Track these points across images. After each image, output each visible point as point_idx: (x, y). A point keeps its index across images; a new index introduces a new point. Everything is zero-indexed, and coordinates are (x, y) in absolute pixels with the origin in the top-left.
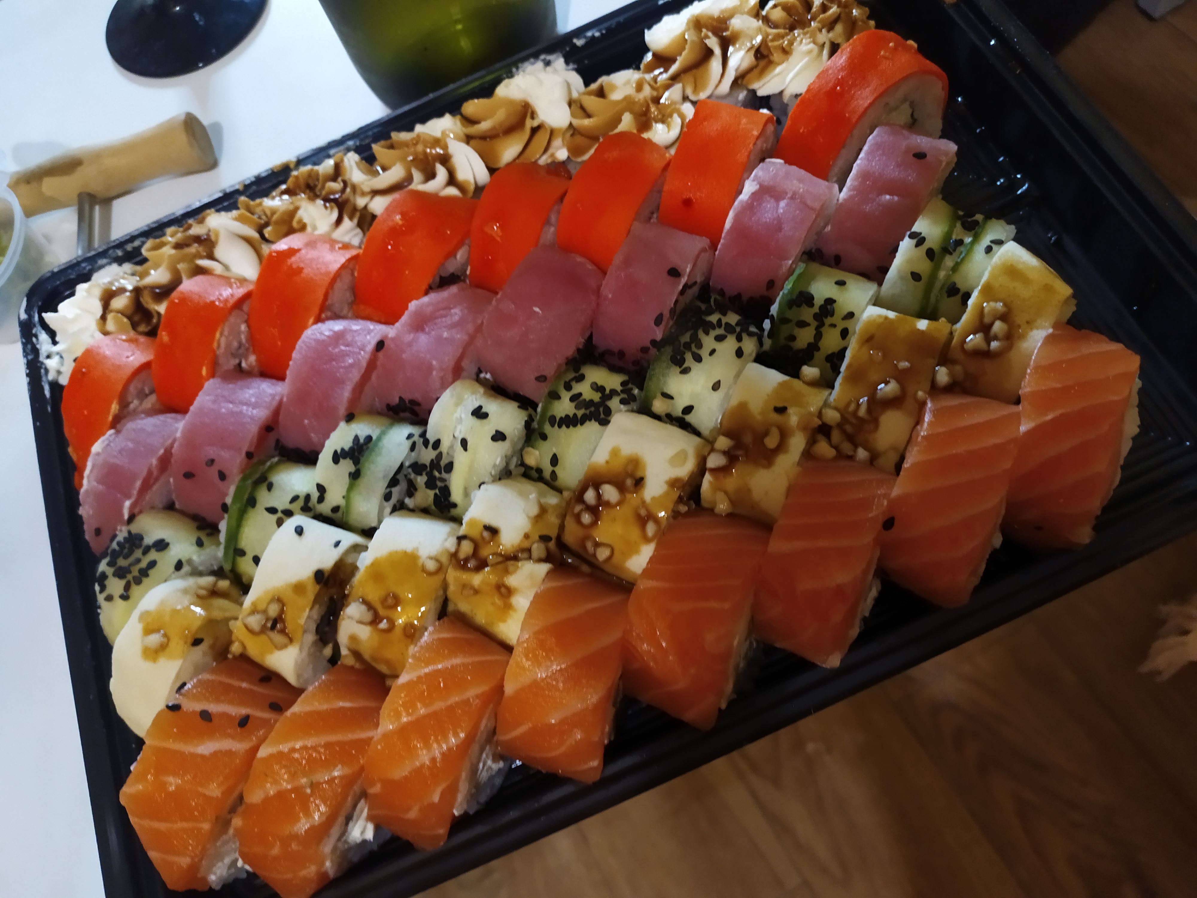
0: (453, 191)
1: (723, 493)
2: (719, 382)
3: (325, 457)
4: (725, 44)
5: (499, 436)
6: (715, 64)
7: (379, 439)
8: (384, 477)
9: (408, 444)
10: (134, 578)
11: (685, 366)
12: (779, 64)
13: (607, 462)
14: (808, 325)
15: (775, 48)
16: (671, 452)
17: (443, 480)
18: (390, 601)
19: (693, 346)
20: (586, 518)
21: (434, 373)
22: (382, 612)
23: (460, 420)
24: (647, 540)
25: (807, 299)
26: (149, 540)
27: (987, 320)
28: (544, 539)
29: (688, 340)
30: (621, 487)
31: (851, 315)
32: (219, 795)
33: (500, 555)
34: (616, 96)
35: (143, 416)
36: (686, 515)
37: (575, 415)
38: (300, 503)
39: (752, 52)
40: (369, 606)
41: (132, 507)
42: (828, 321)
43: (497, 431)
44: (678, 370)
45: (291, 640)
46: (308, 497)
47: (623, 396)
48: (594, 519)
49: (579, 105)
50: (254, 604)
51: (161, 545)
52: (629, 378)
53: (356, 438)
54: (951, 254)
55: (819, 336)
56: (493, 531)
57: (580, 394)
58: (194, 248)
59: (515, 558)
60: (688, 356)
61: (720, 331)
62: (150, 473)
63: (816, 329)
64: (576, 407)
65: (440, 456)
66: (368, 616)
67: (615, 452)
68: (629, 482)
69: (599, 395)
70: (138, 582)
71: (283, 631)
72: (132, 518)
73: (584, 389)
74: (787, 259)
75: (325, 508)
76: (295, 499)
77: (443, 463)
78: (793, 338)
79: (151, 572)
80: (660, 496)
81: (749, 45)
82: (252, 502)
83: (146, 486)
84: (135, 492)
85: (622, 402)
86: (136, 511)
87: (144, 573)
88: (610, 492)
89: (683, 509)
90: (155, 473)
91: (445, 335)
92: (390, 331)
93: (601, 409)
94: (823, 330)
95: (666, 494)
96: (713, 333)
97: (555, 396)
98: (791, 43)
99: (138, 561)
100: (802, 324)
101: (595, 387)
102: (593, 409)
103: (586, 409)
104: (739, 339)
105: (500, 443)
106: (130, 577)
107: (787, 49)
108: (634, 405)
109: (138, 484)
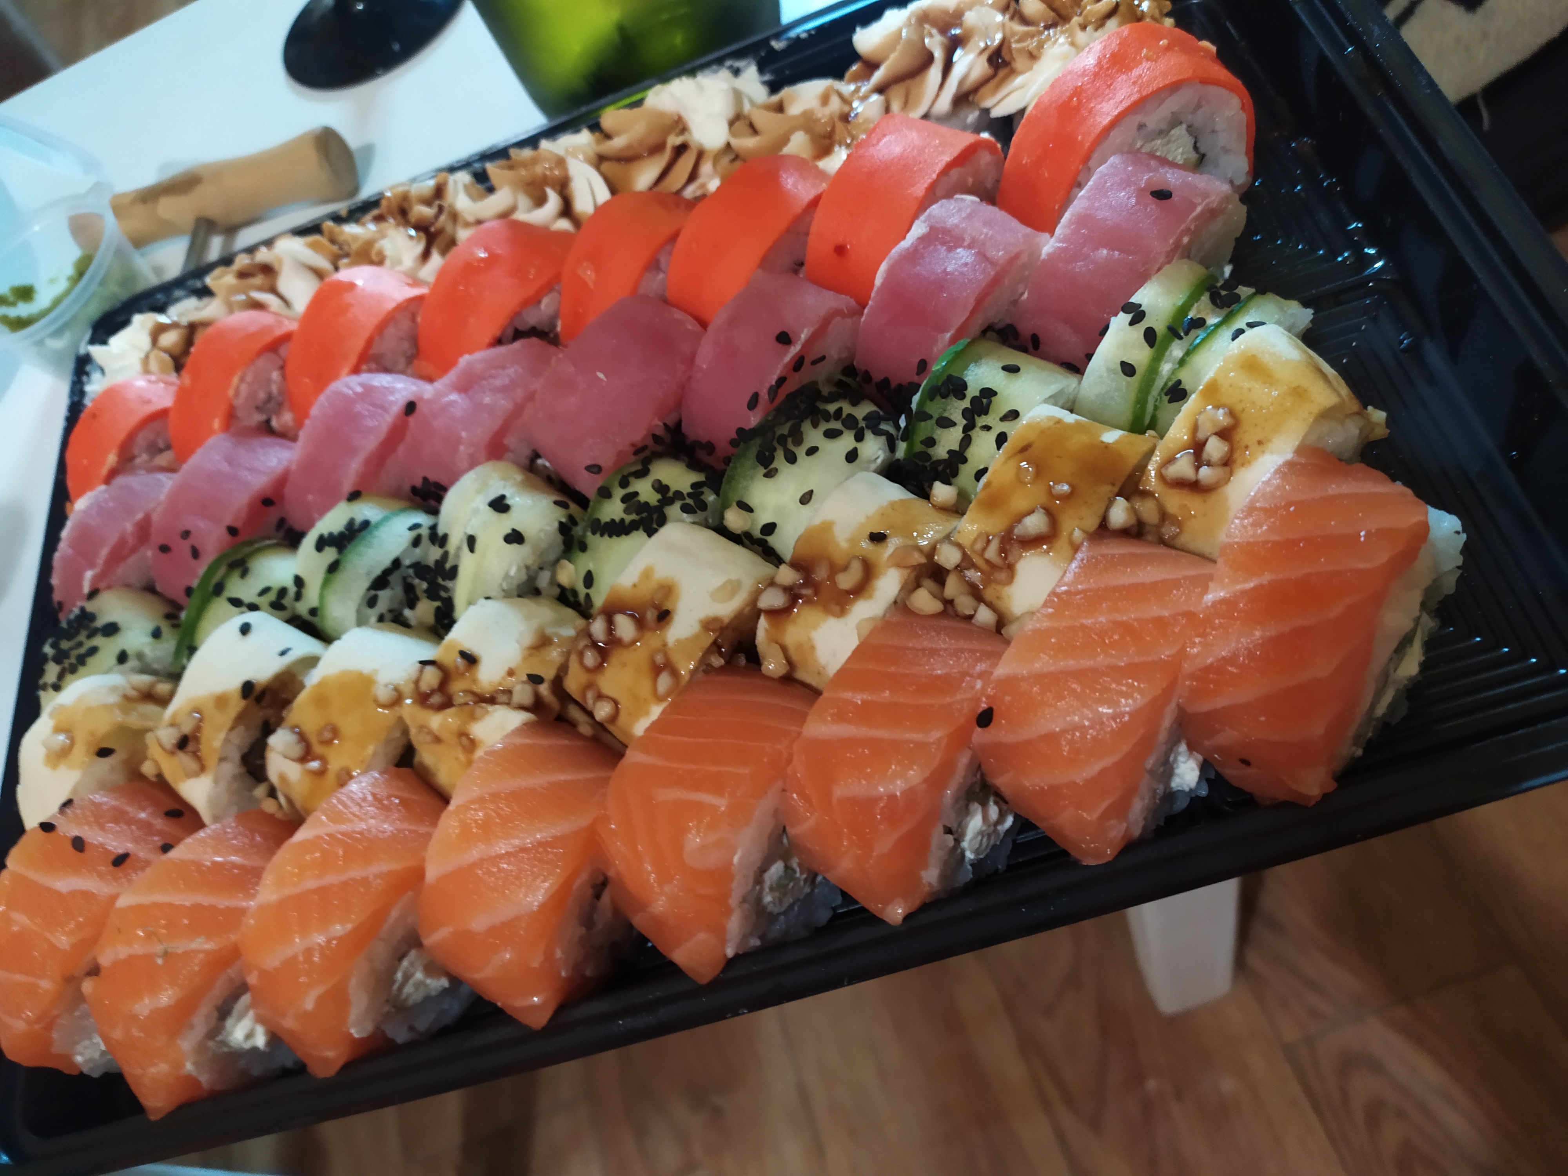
0: (564, 225)
1: (778, 647)
2: (811, 492)
3: (309, 542)
4: (954, 44)
5: (515, 537)
6: (934, 73)
7: (378, 525)
8: (368, 573)
9: (411, 535)
10: (71, 665)
11: (772, 466)
12: (1022, 73)
13: (635, 586)
14: (954, 424)
15: (1020, 51)
16: (719, 580)
17: (446, 589)
18: (327, 735)
19: (790, 440)
20: (590, 658)
21: (462, 448)
22: (317, 749)
23: (476, 511)
24: (660, 699)
25: (958, 388)
26: (100, 623)
27: (1201, 435)
28: (535, 679)
29: (786, 432)
30: (640, 623)
31: (1014, 415)
32: (67, 948)
33: (474, 693)
34: (794, 110)
35: (143, 472)
36: (720, 670)
37: (622, 520)
38: (271, 596)
39: (985, 56)
40: (302, 737)
41: (96, 579)
42: (981, 421)
43: (514, 530)
44: (763, 471)
45: (203, 769)
46: (283, 592)
47: (689, 501)
48: (599, 659)
49: (748, 123)
50: (174, 715)
51: (111, 629)
52: (706, 478)
53: (351, 522)
54: (1181, 338)
55: (966, 441)
56: (470, 659)
57: (636, 494)
58: (258, 280)
59: (492, 700)
60: (780, 455)
61: (836, 425)
62: (122, 541)
63: (964, 432)
64: (626, 511)
65: (446, 555)
66: (297, 750)
67: (647, 574)
68: (651, 615)
69: (659, 496)
70: (73, 670)
71: (196, 756)
72: (93, 594)
73: (644, 489)
74: (944, 330)
75: (302, 608)
76: (265, 591)
77: (448, 566)
78: (931, 442)
79: (91, 661)
80: (687, 639)
81: (982, 45)
82: (219, 589)
83: (118, 556)
84: (100, 561)
85: (685, 509)
86: (102, 585)
87: (82, 660)
88: (625, 627)
89: (717, 661)
90: (131, 541)
91: (487, 400)
92: (427, 390)
93: (655, 516)
94: (974, 434)
95: (696, 637)
96: (824, 426)
97: (605, 493)
98: (1041, 46)
99: (80, 644)
100: (946, 423)
101: (656, 486)
102: (645, 515)
103: (637, 514)
104: (859, 438)
105: (515, 546)
106: (66, 663)
107: (1035, 52)
108: (701, 515)
109: (104, 552)
